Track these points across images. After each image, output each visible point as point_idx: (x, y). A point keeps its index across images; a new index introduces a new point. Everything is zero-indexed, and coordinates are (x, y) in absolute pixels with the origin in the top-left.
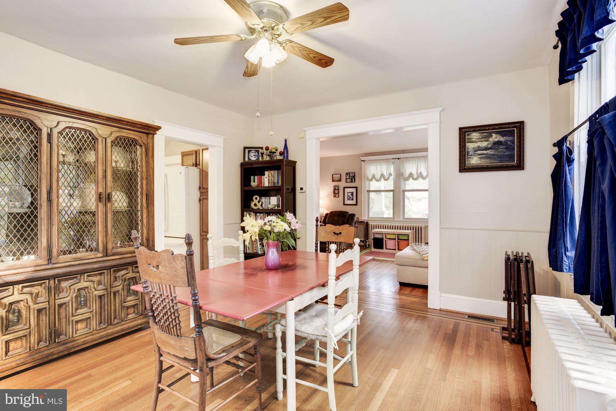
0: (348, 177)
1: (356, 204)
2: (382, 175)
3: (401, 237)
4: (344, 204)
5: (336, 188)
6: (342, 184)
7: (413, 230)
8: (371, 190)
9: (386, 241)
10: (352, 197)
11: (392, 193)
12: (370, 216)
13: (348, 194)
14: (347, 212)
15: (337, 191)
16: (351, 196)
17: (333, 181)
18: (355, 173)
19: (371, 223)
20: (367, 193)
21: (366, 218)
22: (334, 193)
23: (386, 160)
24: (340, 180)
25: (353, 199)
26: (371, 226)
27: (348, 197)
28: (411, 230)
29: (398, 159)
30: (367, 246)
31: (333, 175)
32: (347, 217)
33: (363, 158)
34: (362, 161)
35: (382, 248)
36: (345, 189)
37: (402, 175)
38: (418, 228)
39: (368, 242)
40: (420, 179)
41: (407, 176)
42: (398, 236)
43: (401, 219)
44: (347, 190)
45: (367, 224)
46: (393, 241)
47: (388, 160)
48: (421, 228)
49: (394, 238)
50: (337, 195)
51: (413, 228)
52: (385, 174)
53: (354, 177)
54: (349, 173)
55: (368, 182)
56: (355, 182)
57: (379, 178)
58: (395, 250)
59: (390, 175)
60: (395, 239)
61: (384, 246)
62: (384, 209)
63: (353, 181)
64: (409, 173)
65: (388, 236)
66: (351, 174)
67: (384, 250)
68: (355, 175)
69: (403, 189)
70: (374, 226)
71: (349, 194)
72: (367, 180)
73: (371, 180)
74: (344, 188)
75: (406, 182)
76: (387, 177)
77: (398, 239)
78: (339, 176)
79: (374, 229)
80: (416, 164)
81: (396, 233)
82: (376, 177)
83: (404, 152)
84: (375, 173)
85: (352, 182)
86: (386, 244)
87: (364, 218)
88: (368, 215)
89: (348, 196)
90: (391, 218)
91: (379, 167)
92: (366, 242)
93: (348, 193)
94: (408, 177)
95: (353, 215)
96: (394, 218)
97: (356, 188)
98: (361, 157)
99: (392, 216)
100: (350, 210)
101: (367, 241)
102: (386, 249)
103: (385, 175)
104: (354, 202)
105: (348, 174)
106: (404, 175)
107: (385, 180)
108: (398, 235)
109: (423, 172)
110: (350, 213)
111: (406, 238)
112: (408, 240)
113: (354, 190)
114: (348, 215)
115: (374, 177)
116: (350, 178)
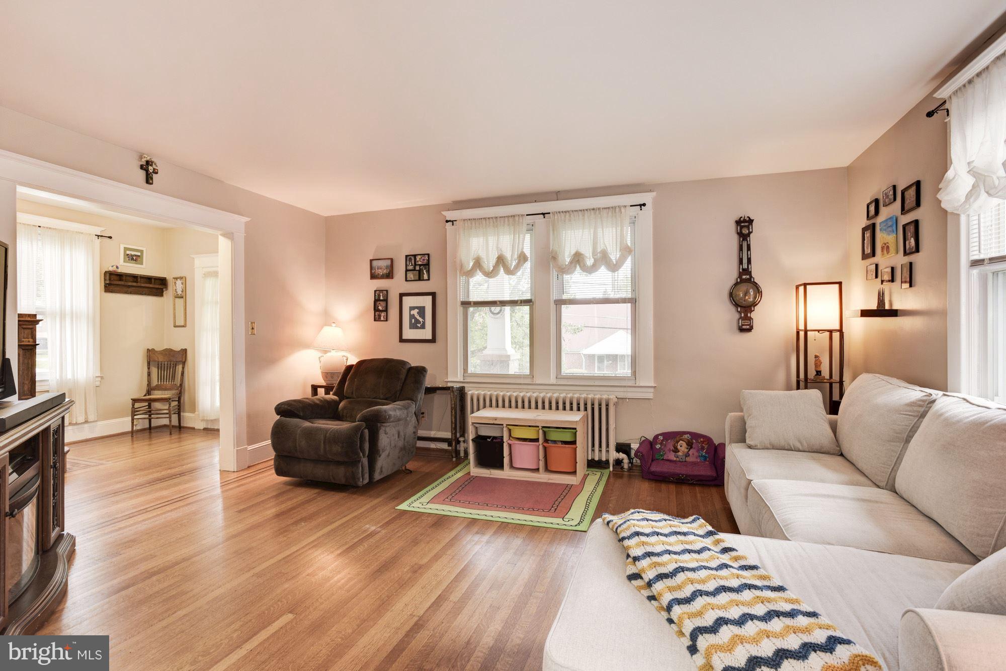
0: (410, 267)
1: (433, 340)
2: (501, 260)
3: (554, 436)
4: (402, 340)
5: (379, 296)
6: (397, 285)
7: (586, 409)
8: (471, 300)
9: (510, 446)
10: (421, 320)
11: (526, 309)
12: (471, 369)
13: (412, 312)
14: (402, 363)
15: (383, 304)
16: (418, 317)
17: (373, 276)
18: (428, 255)
19: (471, 392)
20: (460, 309)
21: (460, 378)
22: (376, 309)
23: (511, 219)
24: (389, 275)
25: (423, 327)
26: (472, 400)
27: (410, 321)
28: (579, 409)
29: (543, 214)
30: (462, 454)
31: (371, 261)
32: (403, 376)
33: (450, 215)
34: (447, 221)
35: (500, 466)
36: (404, 298)
37: (554, 258)
38: (600, 405)
39: (464, 442)
40: (603, 270)
41: (568, 260)
42: (545, 433)
43: (553, 380)
44: (408, 302)
45: (461, 393)
46: (528, 448)
47: (517, 218)
48: (607, 405)
49: (534, 437)
50: (383, 314)
51: (586, 404)
52: (508, 255)
53: (427, 265)
54: (415, 256)
55: (463, 279)
56: (429, 280)
57: (491, 269)
58: (537, 470)
59: (522, 258)
60: (537, 440)
61: (506, 460)
62: (510, 350)
63: (426, 277)
64: (573, 252)
65: (518, 433)
66: (418, 258)
67: (506, 473)
68: (429, 260)
69: (555, 296)
70: (478, 400)
71: (415, 312)
72: (460, 272)
73: (470, 273)
74: (402, 295)
75: (566, 277)
76: (514, 264)
77: (546, 440)
78: (389, 262)
79: (478, 409)
80: (592, 231)
81: (540, 425)
82: (485, 266)
83: (558, 195)
84: (483, 255)
85: (420, 279)
86: (510, 454)
87: (454, 378)
88: (465, 370)
89: (412, 317)
90: (525, 377)
91: (492, 240)
92: (458, 442)
93: (412, 308)
94: (571, 262)
95: (420, 372)
96: (532, 375)
97: (433, 295)
98: (444, 213)
99: (527, 372)
100: (412, 356)
101: (461, 439)
102: (512, 466)
103: (509, 258)
104: (427, 334)
105: (410, 259)
106: (560, 258)
107: (509, 272)
108: (546, 429)
109: (609, 250)
110: (414, 364)
111: (568, 437)
112: (574, 443)
113: (427, 301)
114: (404, 372)
115: (478, 264)
116: (417, 268)
